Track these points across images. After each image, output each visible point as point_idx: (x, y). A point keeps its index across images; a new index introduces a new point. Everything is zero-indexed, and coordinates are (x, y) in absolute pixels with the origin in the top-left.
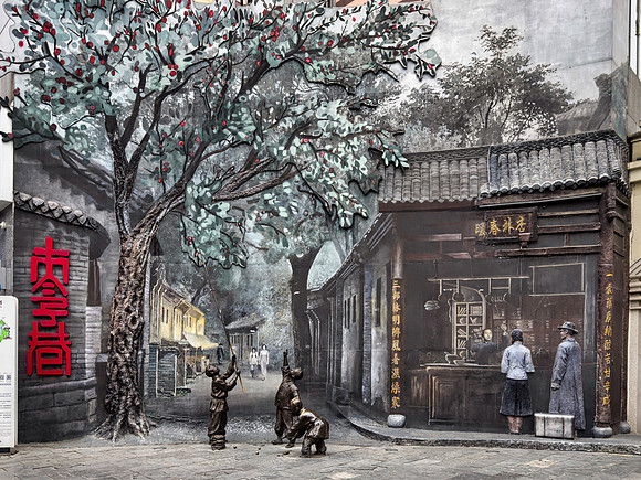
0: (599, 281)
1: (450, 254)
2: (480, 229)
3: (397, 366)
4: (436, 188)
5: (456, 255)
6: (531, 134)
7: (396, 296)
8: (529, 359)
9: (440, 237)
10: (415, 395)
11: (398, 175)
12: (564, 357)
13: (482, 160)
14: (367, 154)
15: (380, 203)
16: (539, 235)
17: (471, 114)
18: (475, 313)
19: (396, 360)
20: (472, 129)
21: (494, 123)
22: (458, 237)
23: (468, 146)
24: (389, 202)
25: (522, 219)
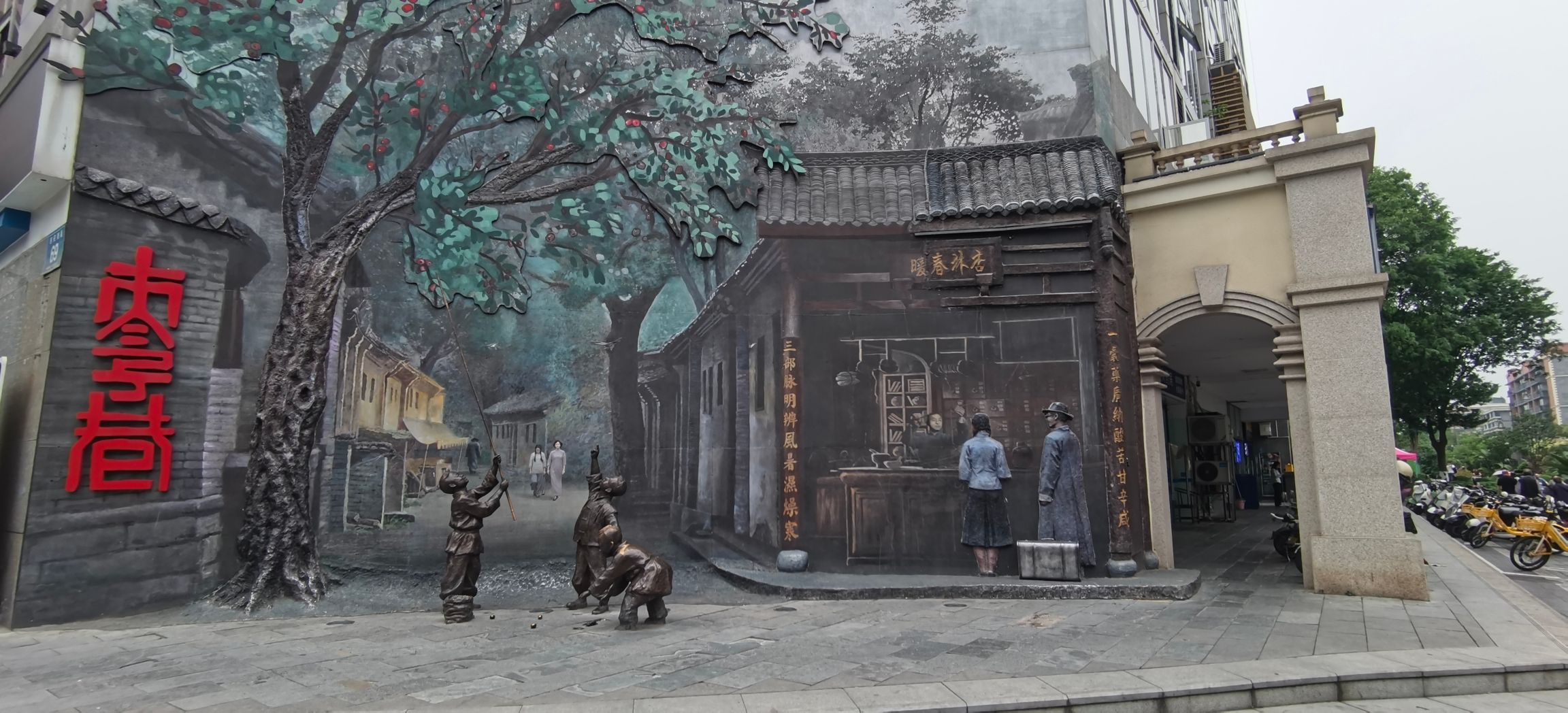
0: (1098, 343)
1: (873, 303)
2: (917, 267)
3: (791, 473)
4: (847, 205)
5: (882, 304)
6: (986, 136)
7: (789, 364)
8: (1001, 457)
9: (858, 277)
10: (822, 518)
11: (789, 183)
12: (1055, 453)
13: (916, 169)
14: (739, 149)
15: (761, 224)
16: (1006, 276)
17: (897, 104)
18: (914, 390)
19: (790, 464)
20: (900, 125)
21: (931, 119)
22: (885, 277)
23: (895, 148)
24: (776, 223)
25: (979, 254)
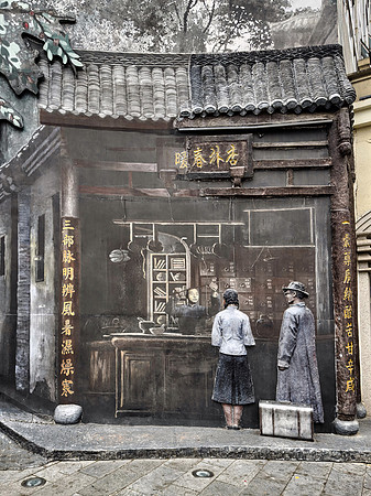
0: (333, 231)
1: (142, 190)
2: (180, 159)
3: (69, 337)
4: (120, 100)
5: (150, 191)
6: (241, 44)
7: (68, 240)
8: (247, 328)
9: (129, 166)
10: (95, 377)
11: (68, 77)
12: (293, 326)
13: (180, 71)
14: (21, 41)
15: (43, 112)
16: (255, 170)
17: (165, 11)
18: (176, 267)
19: (68, 329)
20: (167, 30)
21: (194, 26)
22: (153, 168)
23: (163, 51)
24: (56, 112)
25: (234, 149)
